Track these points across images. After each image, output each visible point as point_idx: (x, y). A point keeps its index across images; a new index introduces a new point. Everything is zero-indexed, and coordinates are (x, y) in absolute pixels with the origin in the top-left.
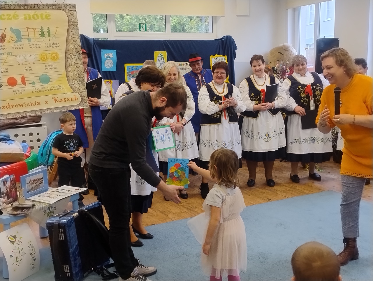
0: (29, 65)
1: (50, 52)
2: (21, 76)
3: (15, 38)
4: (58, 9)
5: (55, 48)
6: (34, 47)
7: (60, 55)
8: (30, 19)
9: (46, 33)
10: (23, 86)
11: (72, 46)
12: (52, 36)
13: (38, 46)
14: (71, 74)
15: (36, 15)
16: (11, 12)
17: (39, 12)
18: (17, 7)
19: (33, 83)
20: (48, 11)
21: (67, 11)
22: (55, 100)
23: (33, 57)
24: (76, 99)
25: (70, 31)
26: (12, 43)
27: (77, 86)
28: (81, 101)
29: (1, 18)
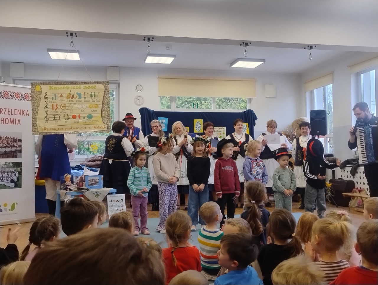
0: (83, 110)
1: (94, 104)
2: (79, 114)
3: (78, 97)
4: (100, 84)
5: (97, 102)
6: (87, 102)
7: (99, 105)
8: (86, 88)
9: (93, 95)
10: (79, 119)
11: (105, 101)
12: (96, 96)
13: (89, 101)
14: (104, 115)
15: (90, 87)
16: (78, 86)
17: (91, 85)
18: (81, 83)
19: (84, 118)
20: (95, 85)
21: (105, 85)
22: (94, 127)
23: (86, 106)
24: (105, 128)
25: (105, 94)
26: (77, 99)
27: (106, 121)
28: (107, 129)
29: (73, 89)
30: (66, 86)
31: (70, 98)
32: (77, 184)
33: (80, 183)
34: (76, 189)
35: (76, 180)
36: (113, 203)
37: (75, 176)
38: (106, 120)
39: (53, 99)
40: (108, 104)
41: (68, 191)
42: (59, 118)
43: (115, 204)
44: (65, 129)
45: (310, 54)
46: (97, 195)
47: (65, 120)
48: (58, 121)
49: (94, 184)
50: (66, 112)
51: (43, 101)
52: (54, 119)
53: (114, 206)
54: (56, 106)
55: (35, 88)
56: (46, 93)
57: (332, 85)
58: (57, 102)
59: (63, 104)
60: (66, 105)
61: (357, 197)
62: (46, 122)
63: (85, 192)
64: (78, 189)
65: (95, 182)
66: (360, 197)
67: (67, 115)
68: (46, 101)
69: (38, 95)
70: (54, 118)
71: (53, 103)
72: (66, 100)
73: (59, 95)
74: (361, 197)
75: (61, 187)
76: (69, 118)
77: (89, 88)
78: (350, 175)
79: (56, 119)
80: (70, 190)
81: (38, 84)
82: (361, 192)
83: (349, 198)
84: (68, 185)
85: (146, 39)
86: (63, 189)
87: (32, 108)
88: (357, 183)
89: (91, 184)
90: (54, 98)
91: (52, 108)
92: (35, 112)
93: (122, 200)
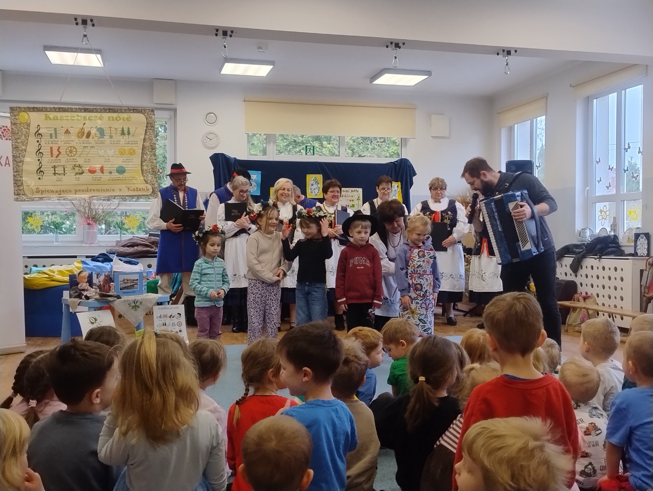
0: (109, 158)
1: (128, 148)
2: (100, 166)
3: (98, 135)
4: (138, 112)
5: (133, 145)
6: (114, 143)
7: (137, 151)
8: (113, 120)
9: (126, 132)
10: (101, 174)
11: (148, 144)
12: (131, 134)
13: (118, 142)
14: (145, 168)
15: (119, 117)
16: (98, 115)
17: (121, 115)
18: (103, 110)
19: (110, 173)
20: (129, 114)
21: (146, 114)
22: (128, 189)
23: (113, 151)
24: (148, 190)
25: (148, 131)
26: (96, 138)
27: (150, 179)
28: (152, 192)
29: (89, 119)
30: (75, 114)
31: (84, 137)
32: (100, 287)
33: (104, 286)
34: (97, 297)
35: (98, 280)
36: (163, 320)
37: (95, 274)
38: (150, 177)
39: (51, 137)
40: (153, 148)
41: (84, 300)
42: (63, 172)
43: (168, 321)
44: (76, 191)
45: (507, 65)
46: (135, 306)
47: (75, 175)
48: (62, 176)
49: (130, 286)
50: (77, 162)
51: (32, 140)
52: (55, 174)
53: (165, 325)
54: (58, 150)
55: (17, 117)
56: (39, 125)
57: (544, 117)
58: (59, 142)
59: (71, 147)
60: (76, 149)
61: (581, 308)
62: (39, 178)
63: (114, 301)
64: (102, 296)
65: (131, 284)
66: (584, 308)
67: (80, 166)
68: (39, 140)
69: (24, 130)
70: (54, 172)
71: (52, 145)
72: (77, 140)
73: (62, 131)
74: (587, 309)
75: (71, 292)
76: (83, 173)
77: (117, 120)
78: (569, 271)
79: (57, 174)
80: (87, 298)
81: (23, 110)
82: (587, 300)
83: (567, 311)
84: (84, 290)
85: (220, 32)
86: (74, 296)
87: (13, 153)
88: (581, 285)
89: (125, 288)
90: (54, 135)
91: (50, 153)
92: (18, 160)
93: (180, 314)
